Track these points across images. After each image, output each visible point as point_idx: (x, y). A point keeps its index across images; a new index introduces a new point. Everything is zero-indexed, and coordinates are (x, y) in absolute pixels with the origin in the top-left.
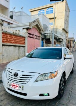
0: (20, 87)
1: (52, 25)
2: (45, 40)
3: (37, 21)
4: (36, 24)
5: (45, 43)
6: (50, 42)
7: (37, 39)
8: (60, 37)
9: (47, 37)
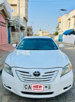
0: (46, 87)
1: (13, 12)
2: (11, 28)
3: (3, 6)
4: (2, 9)
5: (11, 30)
6: (15, 30)
7: (3, 26)
8: (22, 26)
9: (11, 24)
